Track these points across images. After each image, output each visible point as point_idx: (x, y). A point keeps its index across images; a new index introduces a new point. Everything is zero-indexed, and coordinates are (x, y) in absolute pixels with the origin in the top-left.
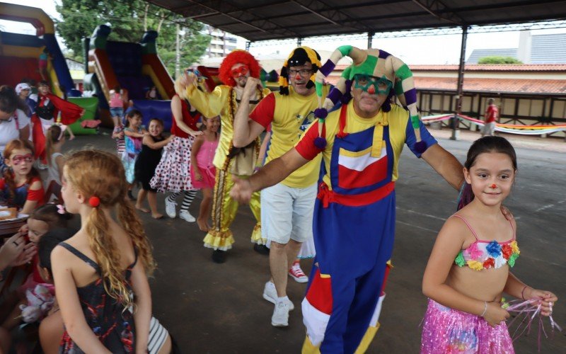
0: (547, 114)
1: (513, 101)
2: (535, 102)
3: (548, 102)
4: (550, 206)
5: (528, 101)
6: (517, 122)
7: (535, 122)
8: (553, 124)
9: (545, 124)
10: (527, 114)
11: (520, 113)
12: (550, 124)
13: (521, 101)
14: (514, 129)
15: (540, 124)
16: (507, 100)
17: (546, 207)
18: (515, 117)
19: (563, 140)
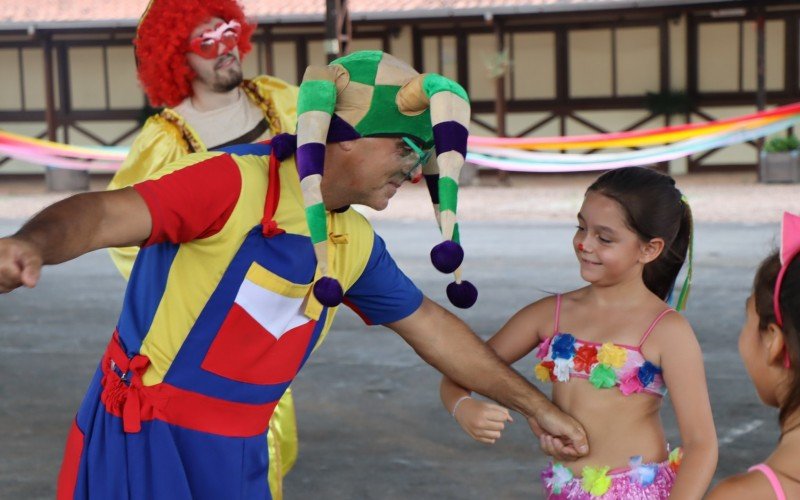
0: (678, 80)
1: (546, 41)
2: (625, 35)
3: (678, 33)
4: (750, 427)
5: (604, 35)
6: (570, 124)
7: (641, 114)
8: (710, 120)
9: (677, 121)
10: (603, 90)
11: (578, 89)
12: (696, 120)
13: (576, 38)
14: (563, 152)
15: (658, 123)
16: (520, 39)
17: (738, 432)
18: (563, 106)
19: (752, 177)
